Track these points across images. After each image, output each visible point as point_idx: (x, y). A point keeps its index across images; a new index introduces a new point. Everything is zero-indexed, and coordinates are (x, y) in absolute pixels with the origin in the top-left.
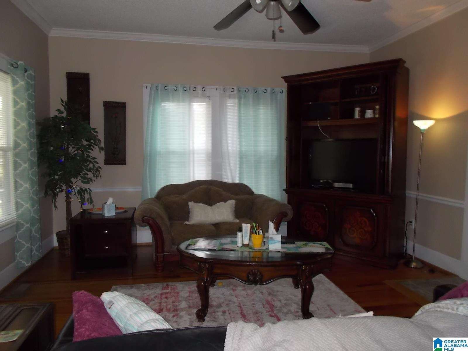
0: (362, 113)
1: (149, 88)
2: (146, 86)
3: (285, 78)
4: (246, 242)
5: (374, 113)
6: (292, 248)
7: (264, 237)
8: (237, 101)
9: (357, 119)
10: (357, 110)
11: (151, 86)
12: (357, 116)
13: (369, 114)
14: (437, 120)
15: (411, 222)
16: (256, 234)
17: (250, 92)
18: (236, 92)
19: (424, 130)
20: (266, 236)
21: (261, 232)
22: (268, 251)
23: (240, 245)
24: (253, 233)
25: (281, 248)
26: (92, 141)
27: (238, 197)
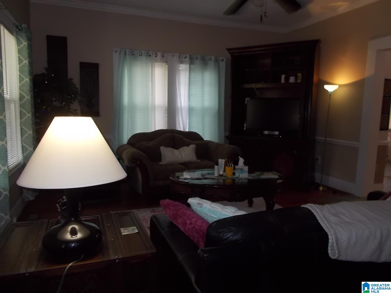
0: (287, 79)
1: (118, 53)
2: (116, 51)
3: (228, 50)
4: (221, 173)
5: (296, 79)
6: (255, 175)
7: (234, 169)
8: (188, 66)
9: (283, 84)
10: (283, 77)
11: (120, 51)
12: (283, 81)
13: (292, 80)
14: (340, 86)
15: (318, 159)
16: (229, 166)
17: (199, 59)
18: (188, 59)
19: (331, 92)
20: (236, 168)
21: (233, 165)
22: (239, 178)
23: (216, 175)
24: (227, 166)
25: (248, 176)
26: (73, 96)
27: (196, 142)
